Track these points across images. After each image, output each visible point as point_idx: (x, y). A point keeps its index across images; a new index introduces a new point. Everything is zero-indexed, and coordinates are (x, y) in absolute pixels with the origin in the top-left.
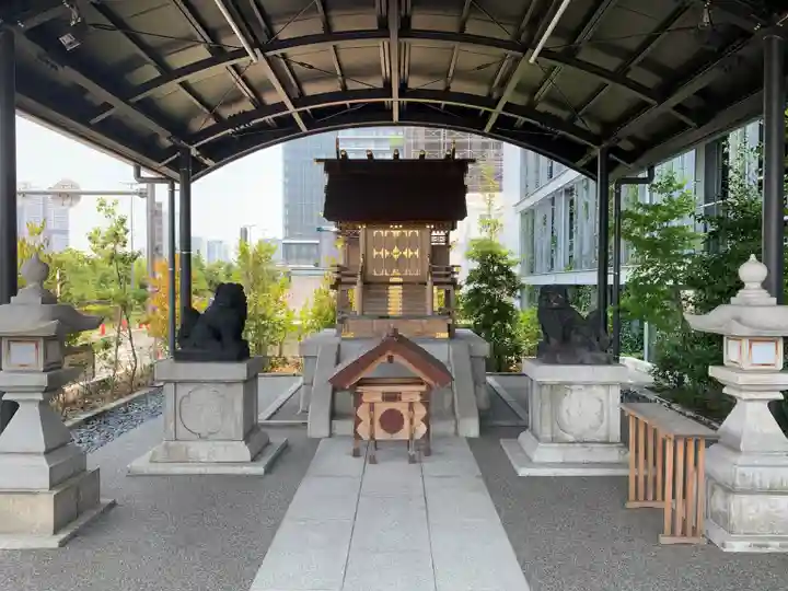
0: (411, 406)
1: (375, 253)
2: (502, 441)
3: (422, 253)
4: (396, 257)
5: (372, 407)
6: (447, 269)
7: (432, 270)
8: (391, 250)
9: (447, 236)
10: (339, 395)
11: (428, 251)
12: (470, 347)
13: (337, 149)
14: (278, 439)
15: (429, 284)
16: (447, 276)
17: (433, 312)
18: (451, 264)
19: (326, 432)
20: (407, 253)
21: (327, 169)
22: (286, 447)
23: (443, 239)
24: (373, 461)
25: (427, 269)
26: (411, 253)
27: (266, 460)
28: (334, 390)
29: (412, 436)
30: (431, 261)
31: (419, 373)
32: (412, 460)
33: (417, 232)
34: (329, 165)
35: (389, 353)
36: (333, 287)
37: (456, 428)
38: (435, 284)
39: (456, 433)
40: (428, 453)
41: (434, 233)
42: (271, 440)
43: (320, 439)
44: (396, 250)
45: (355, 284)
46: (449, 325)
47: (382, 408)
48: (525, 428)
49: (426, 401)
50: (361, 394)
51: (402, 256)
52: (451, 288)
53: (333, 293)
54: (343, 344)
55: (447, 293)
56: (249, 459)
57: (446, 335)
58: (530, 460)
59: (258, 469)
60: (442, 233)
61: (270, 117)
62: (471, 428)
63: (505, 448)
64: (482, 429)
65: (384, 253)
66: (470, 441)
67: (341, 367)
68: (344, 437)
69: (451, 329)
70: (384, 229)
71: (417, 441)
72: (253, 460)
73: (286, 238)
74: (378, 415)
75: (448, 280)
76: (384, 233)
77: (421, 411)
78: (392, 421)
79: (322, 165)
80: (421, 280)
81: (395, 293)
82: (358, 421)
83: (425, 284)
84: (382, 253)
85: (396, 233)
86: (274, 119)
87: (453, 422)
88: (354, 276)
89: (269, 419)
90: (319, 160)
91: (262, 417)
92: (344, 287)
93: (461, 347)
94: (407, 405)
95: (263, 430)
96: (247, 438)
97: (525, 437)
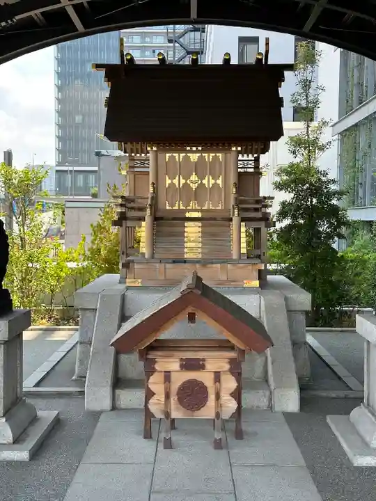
0: (217, 376)
1: (168, 181)
2: (329, 419)
3: (225, 181)
4: (194, 186)
5: (167, 376)
6: (258, 202)
7: (238, 202)
8: (187, 177)
9: (257, 160)
10: (124, 358)
11: (233, 179)
12: (286, 299)
13: (122, 52)
14: (47, 414)
15: (235, 220)
16: (256, 210)
17: (240, 254)
18: (262, 194)
19: (106, 404)
20: (208, 181)
21: (109, 77)
22: (57, 423)
23: (252, 164)
24: (169, 444)
25: (232, 202)
26: (212, 182)
27: (31, 442)
28: (117, 353)
29: (218, 415)
30: (237, 192)
31: (226, 335)
32: (218, 445)
33: (220, 155)
34: (112, 72)
35: (190, 309)
36: (115, 223)
37: (270, 399)
38: (243, 220)
39: (271, 407)
40: (239, 434)
41: (240, 157)
42: (40, 413)
43: (100, 413)
44: (194, 177)
45: (144, 219)
46: (260, 271)
47: (180, 378)
48: (358, 400)
49: (235, 369)
50: (154, 361)
51: (202, 185)
52: (262, 225)
53: (114, 230)
54: (129, 294)
55: (257, 230)
56: (11, 439)
57: (256, 283)
58: (366, 444)
59: (22, 454)
60: (251, 157)
61: (38, 11)
62: (290, 400)
63: (333, 427)
64: (304, 402)
65: (179, 181)
66: (288, 416)
67: (127, 326)
68: (131, 410)
69: (262, 275)
70: (179, 151)
71: (225, 421)
72: (15, 442)
73: (59, 164)
74: (175, 386)
75: (259, 215)
76: (179, 157)
77: (230, 383)
78: (193, 395)
79: (103, 72)
80: (226, 215)
81: (193, 231)
82: (150, 394)
83: (231, 220)
84: (176, 181)
85: (194, 157)
86: (42, 13)
87: (267, 393)
88: (142, 209)
89: (37, 385)
90: (98, 66)
91: (28, 384)
92: (129, 223)
93: (275, 298)
94: (212, 376)
95: (28, 401)
96: (7, 413)
97: (357, 413)
